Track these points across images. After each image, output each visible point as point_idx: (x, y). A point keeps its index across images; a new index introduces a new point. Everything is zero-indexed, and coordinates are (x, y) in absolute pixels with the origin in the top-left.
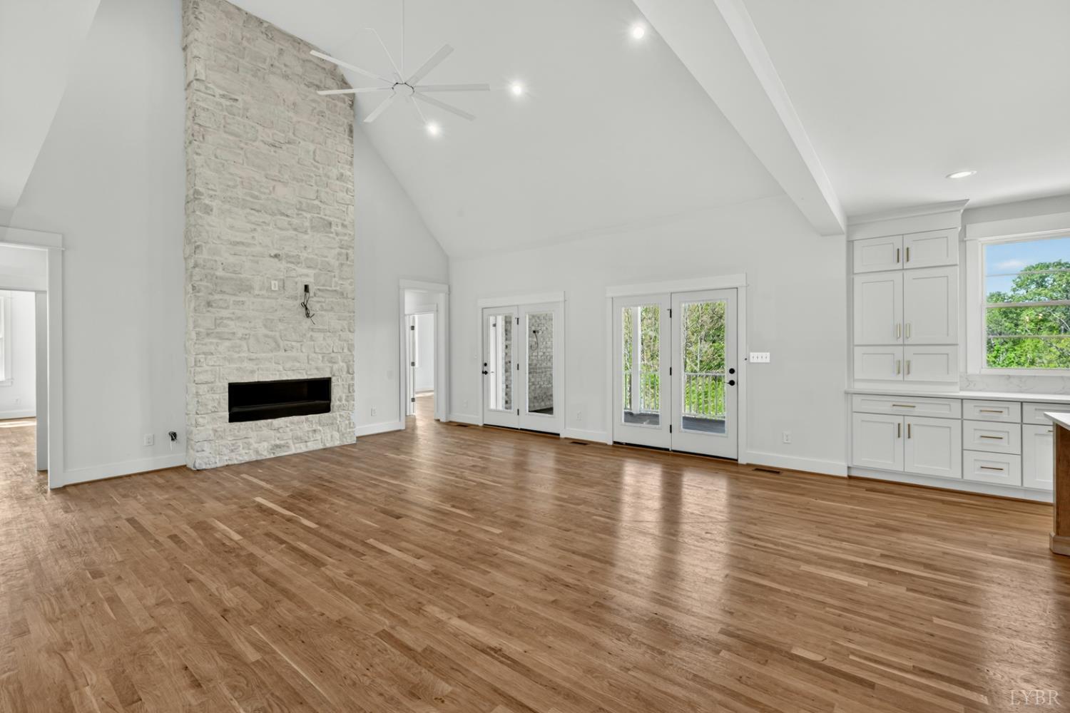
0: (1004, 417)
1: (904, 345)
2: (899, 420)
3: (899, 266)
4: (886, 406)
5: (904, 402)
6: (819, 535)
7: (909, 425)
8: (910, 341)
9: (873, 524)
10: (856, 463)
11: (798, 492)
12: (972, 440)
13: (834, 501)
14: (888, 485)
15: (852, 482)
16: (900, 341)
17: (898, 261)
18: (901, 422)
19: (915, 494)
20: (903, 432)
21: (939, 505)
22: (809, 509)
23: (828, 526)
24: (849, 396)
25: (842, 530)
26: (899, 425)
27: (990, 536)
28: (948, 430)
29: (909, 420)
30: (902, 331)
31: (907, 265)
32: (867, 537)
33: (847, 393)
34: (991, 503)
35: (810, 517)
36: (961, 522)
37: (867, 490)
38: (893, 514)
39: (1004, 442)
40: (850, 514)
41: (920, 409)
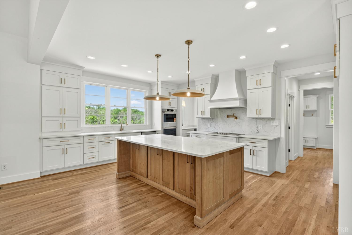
0: (95, 140)
1: (63, 117)
2: (63, 147)
3: (61, 85)
4: (57, 142)
5: (65, 139)
6: (52, 212)
7: (67, 148)
8: (65, 115)
9: (68, 194)
10: (44, 170)
11: (22, 195)
12: (87, 150)
13: (44, 191)
14: (59, 174)
15: (44, 179)
16: (61, 115)
17: (61, 83)
18: (64, 148)
19: (71, 175)
20: (64, 152)
21: (81, 176)
22: (36, 201)
23: (52, 205)
24: (41, 140)
25: (60, 203)
26: (63, 149)
27: (102, 180)
28: (79, 148)
29: (66, 147)
30: (62, 111)
31: (64, 86)
32: (72, 201)
33: (40, 139)
34: (92, 169)
35: (40, 205)
36: (92, 179)
37: (53, 180)
38: (71, 186)
39: (94, 149)
40: (56, 194)
41: (71, 142)
